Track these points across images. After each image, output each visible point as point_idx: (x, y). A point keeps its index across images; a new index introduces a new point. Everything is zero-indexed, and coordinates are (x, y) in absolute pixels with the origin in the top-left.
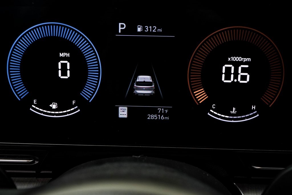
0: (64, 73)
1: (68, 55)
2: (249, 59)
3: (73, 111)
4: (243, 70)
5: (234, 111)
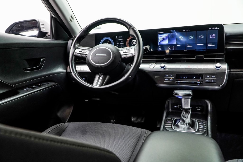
4: (135, 42)
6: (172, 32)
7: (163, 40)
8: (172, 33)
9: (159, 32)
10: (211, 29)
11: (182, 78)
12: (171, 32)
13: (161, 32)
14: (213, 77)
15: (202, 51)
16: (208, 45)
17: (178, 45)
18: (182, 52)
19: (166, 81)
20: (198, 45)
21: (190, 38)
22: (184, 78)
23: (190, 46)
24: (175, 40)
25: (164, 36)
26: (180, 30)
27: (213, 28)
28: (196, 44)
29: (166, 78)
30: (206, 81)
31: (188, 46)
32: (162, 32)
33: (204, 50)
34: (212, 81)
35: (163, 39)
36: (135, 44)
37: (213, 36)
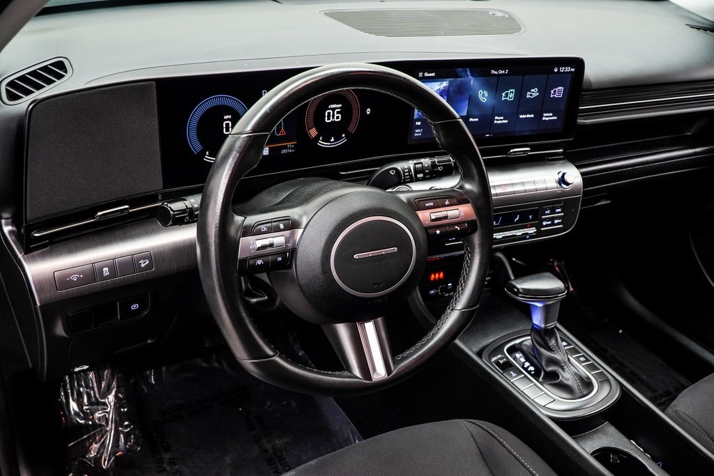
0: (228, 130)
1: (230, 117)
2: (340, 105)
4: (338, 112)
5: (332, 140)
6: (459, 74)
8: (459, 79)
9: (421, 74)
10: (559, 70)
12: (457, 76)
13: (426, 75)
14: (557, 210)
15: (528, 133)
16: (544, 118)
17: (471, 120)
20: (521, 116)
21: (507, 95)
22: (494, 223)
23: (501, 120)
24: (467, 102)
25: (436, 87)
26: (481, 67)
27: (562, 69)
28: (518, 114)
30: (544, 223)
31: (499, 120)
32: (430, 75)
33: (533, 131)
34: (556, 221)
36: (337, 117)
37: (558, 92)
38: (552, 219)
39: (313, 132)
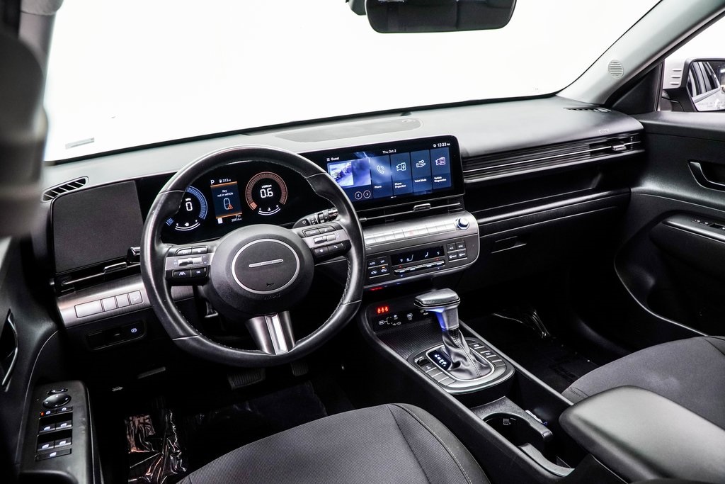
0: (189, 208)
1: (190, 199)
2: (271, 186)
3: (196, 225)
4: (269, 191)
5: (269, 210)
7: (339, 179)
8: (359, 160)
9: (328, 160)
10: (437, 145)
11: (405, 261)
12: (357, 158)
13: (332, 159)
14: (460, 247)
15: (425, 193)
16: (435, 181)
17: (376, 187)
18: (387, 201)
19: (374, 275)
20: (416, 181)
22: (408, 260)
23: (400, 185)
24: (369, 175)
25: (343, 166)
26: (376, 150)
27: (440, 145)
28: (413, 180)
29: (372, 270)
30: (451, 257)
31: (398, 186)
32: (336, 159)
33: (429, 191)
34: (461, 255)
35: (341, 176)
36: (270, 194)
37: (442, 161)
38: (457, 253)
39: (253, 206)
